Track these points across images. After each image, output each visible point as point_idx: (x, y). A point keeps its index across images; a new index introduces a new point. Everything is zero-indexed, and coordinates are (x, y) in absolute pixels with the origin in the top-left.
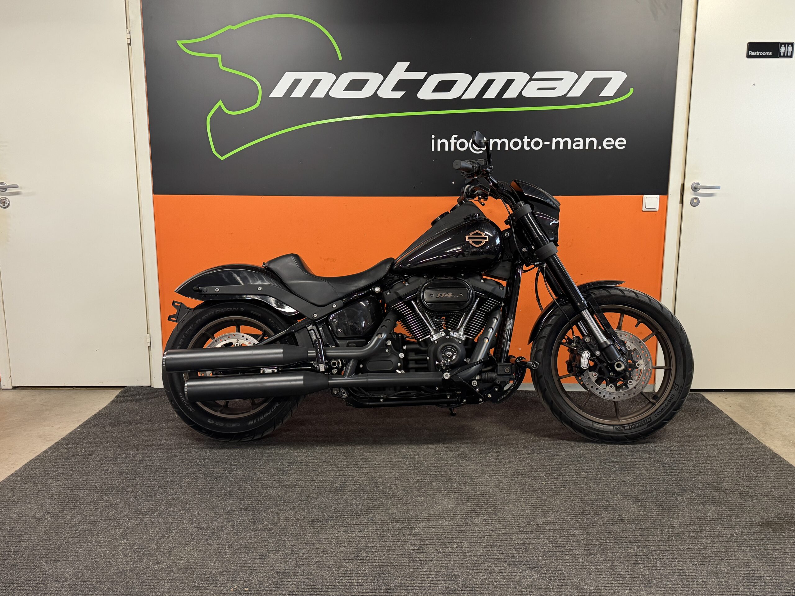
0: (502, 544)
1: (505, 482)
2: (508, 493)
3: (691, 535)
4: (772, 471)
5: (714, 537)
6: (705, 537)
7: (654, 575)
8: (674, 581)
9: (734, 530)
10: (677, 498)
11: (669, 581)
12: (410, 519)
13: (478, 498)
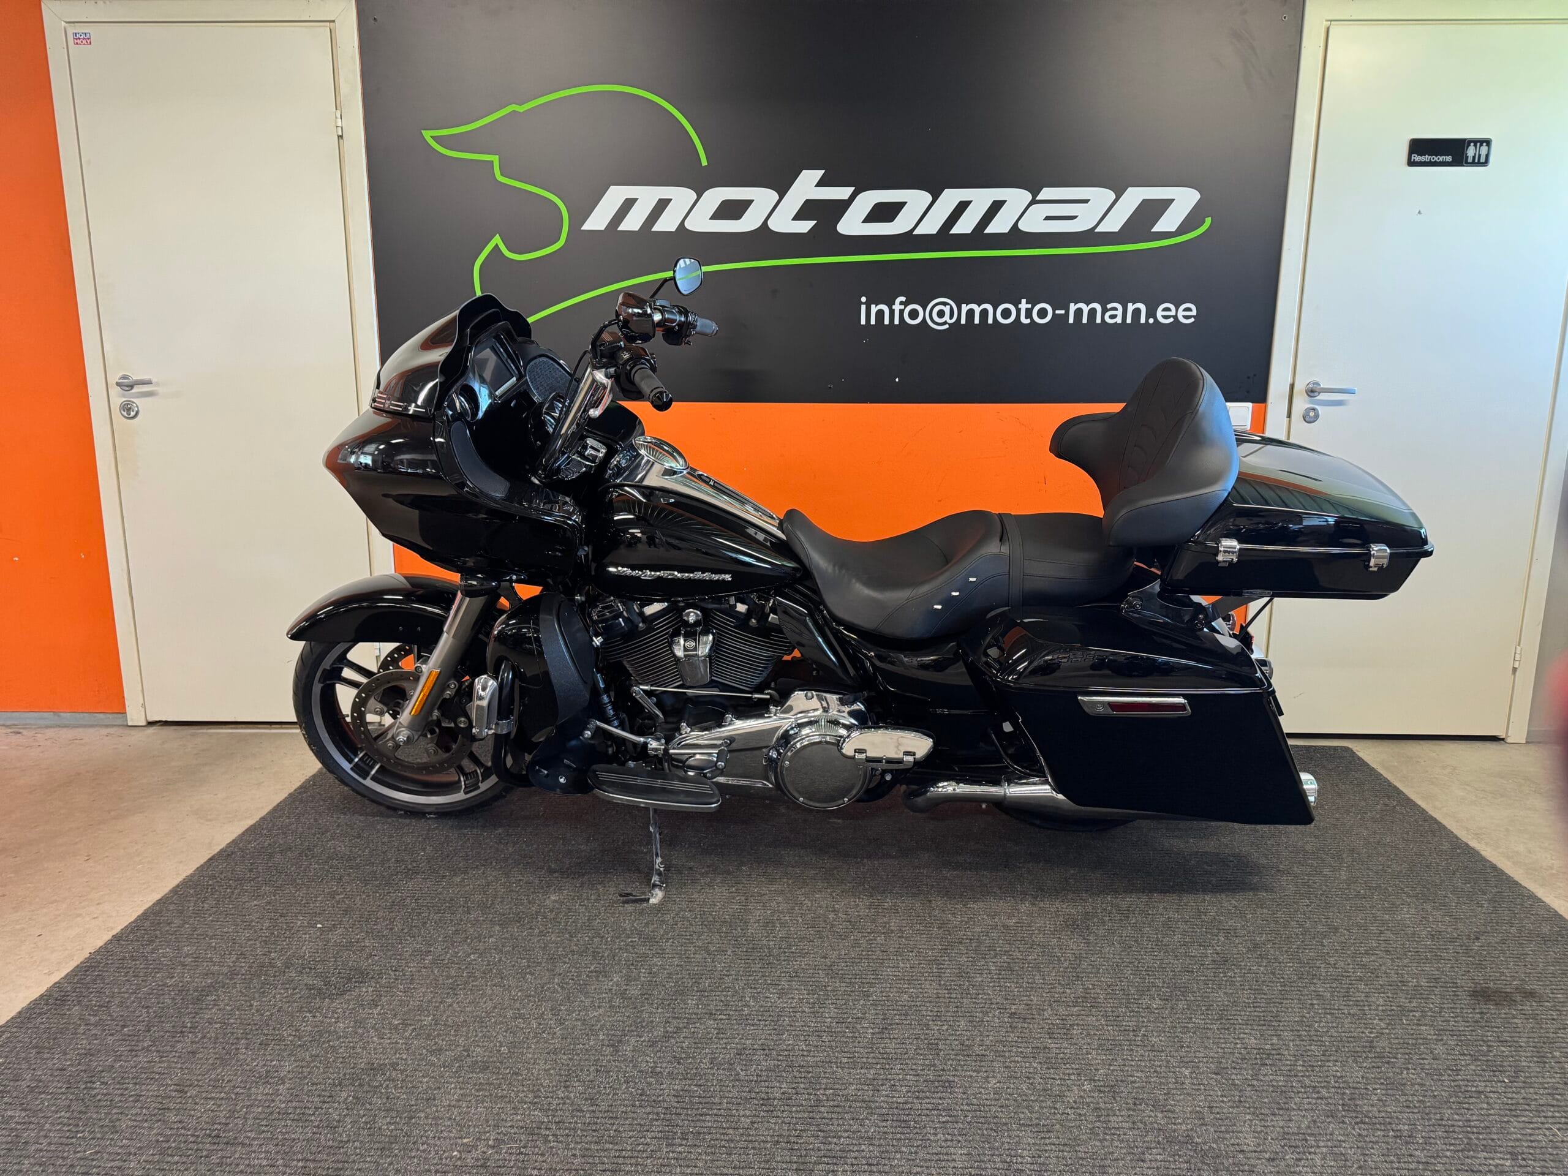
0: (1026, 1025)
3: (1351, 1011)
4: (1484, 893)
5: (1393, 1015)
6: (1377, 1015)
7: (1292, 1087)
8: (1331, 1098)
9: (1426, 1003)
10: (1322, 942)
11: (1322, 1099)
12: (863, 976)
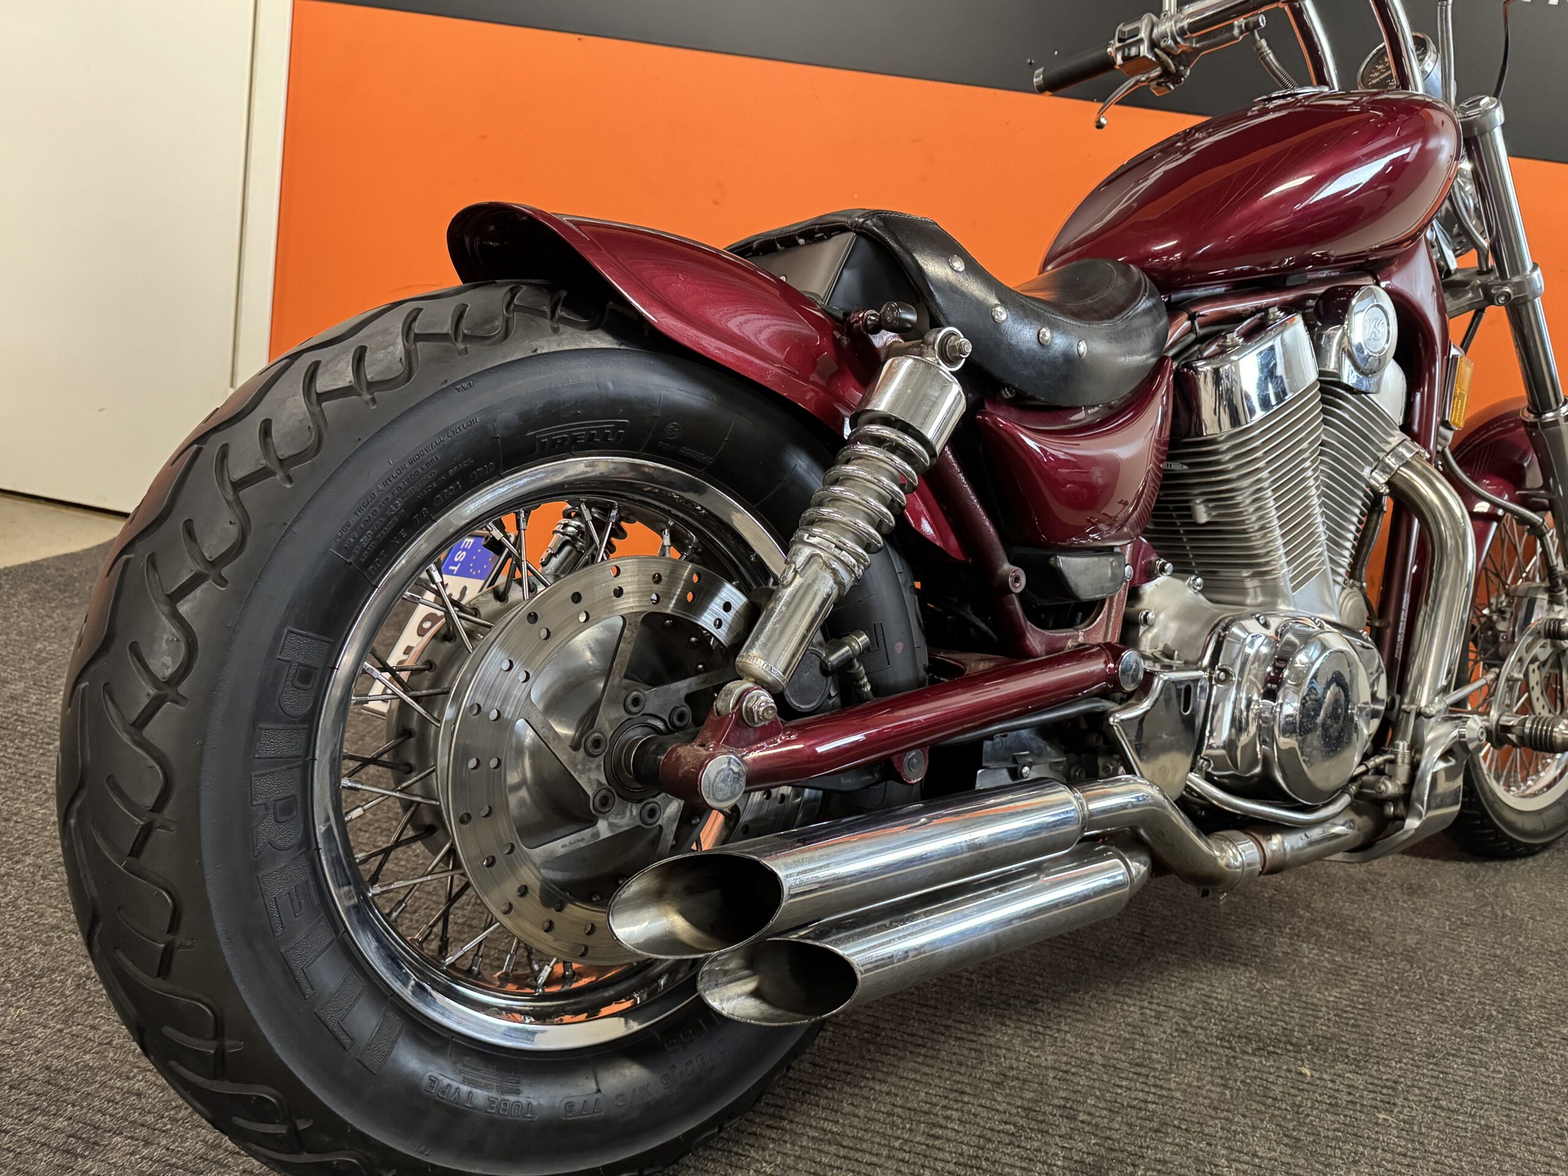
1: (1156, 1035)
2: (1161, 1087)
13: (1041, 1084)
